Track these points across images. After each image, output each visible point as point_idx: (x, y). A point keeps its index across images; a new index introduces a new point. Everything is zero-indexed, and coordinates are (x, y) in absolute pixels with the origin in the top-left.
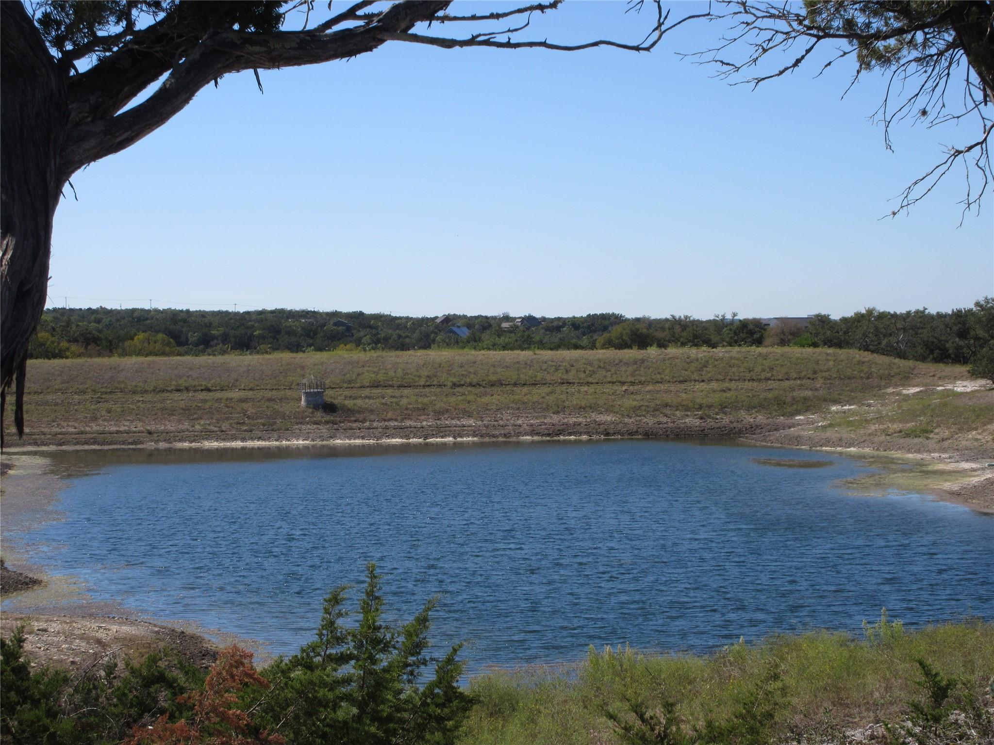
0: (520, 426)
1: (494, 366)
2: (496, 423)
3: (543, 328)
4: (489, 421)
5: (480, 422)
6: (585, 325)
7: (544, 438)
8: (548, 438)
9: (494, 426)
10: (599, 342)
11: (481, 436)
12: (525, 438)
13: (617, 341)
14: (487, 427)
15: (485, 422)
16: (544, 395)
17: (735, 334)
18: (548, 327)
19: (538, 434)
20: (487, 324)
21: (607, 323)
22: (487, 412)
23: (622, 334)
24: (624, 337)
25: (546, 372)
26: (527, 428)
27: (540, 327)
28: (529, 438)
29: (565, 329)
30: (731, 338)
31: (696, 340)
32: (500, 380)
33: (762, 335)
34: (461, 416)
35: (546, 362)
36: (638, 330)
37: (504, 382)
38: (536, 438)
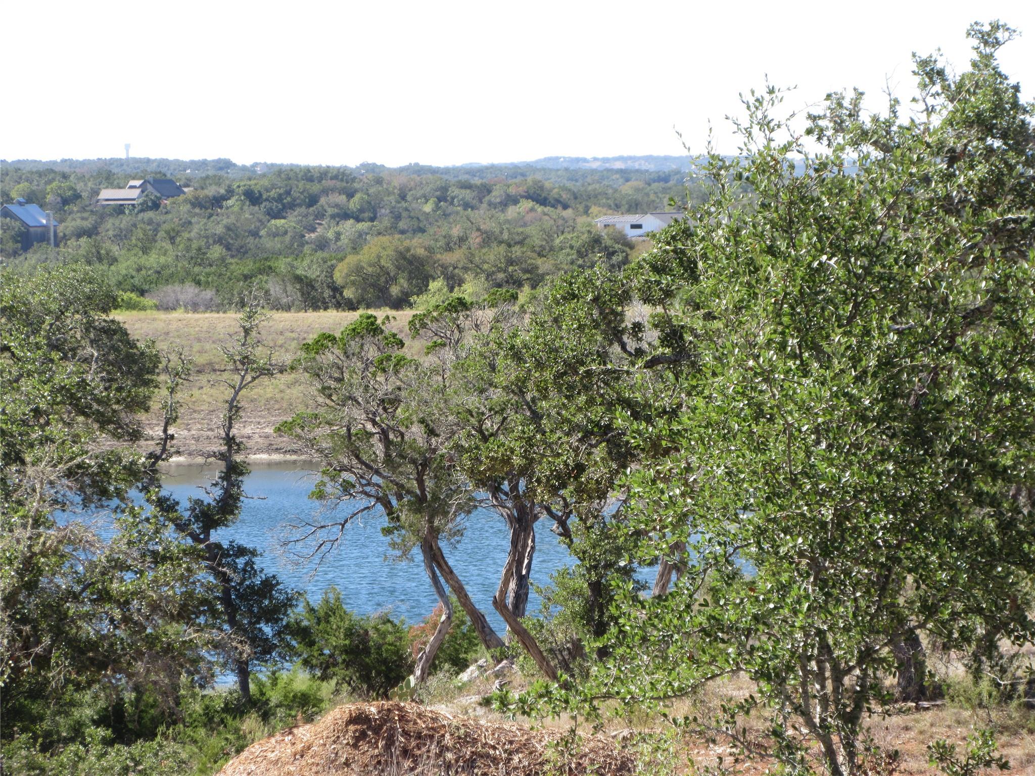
0: (249, 437)
1: (199, 340)
2: (210, 433)
3: (186, 201)
4: (199, 430)
5: (186, 432)
6: (273, 193)
7: (288, 457)
8: (294, 457)
9: (208, 438)
10: (340, 271)
11: (190, 454)
12: (258, 456)
13: (370, 269)
14: (197, 440)
15: (193, 432)
16: (282, 387)
17: (580, 254)
18: (197, 198)
19: (277, 450)
20: (70, 193)
21: (315, 188)
22: (195, 415)
23: (379, 257)
24: (383, 263)
25: (283, 350)
26: (260, 440)
27: (181, 198)
28: (264, 457)
29: (230, 202)
30: (572, 263)
31: (510, 269)
32: (210, 364)
33: (627, 255)
34: (154, 422)
35: (281, 333)
36: (408, 250)
37: (217, 367)
38: (276, 457)
